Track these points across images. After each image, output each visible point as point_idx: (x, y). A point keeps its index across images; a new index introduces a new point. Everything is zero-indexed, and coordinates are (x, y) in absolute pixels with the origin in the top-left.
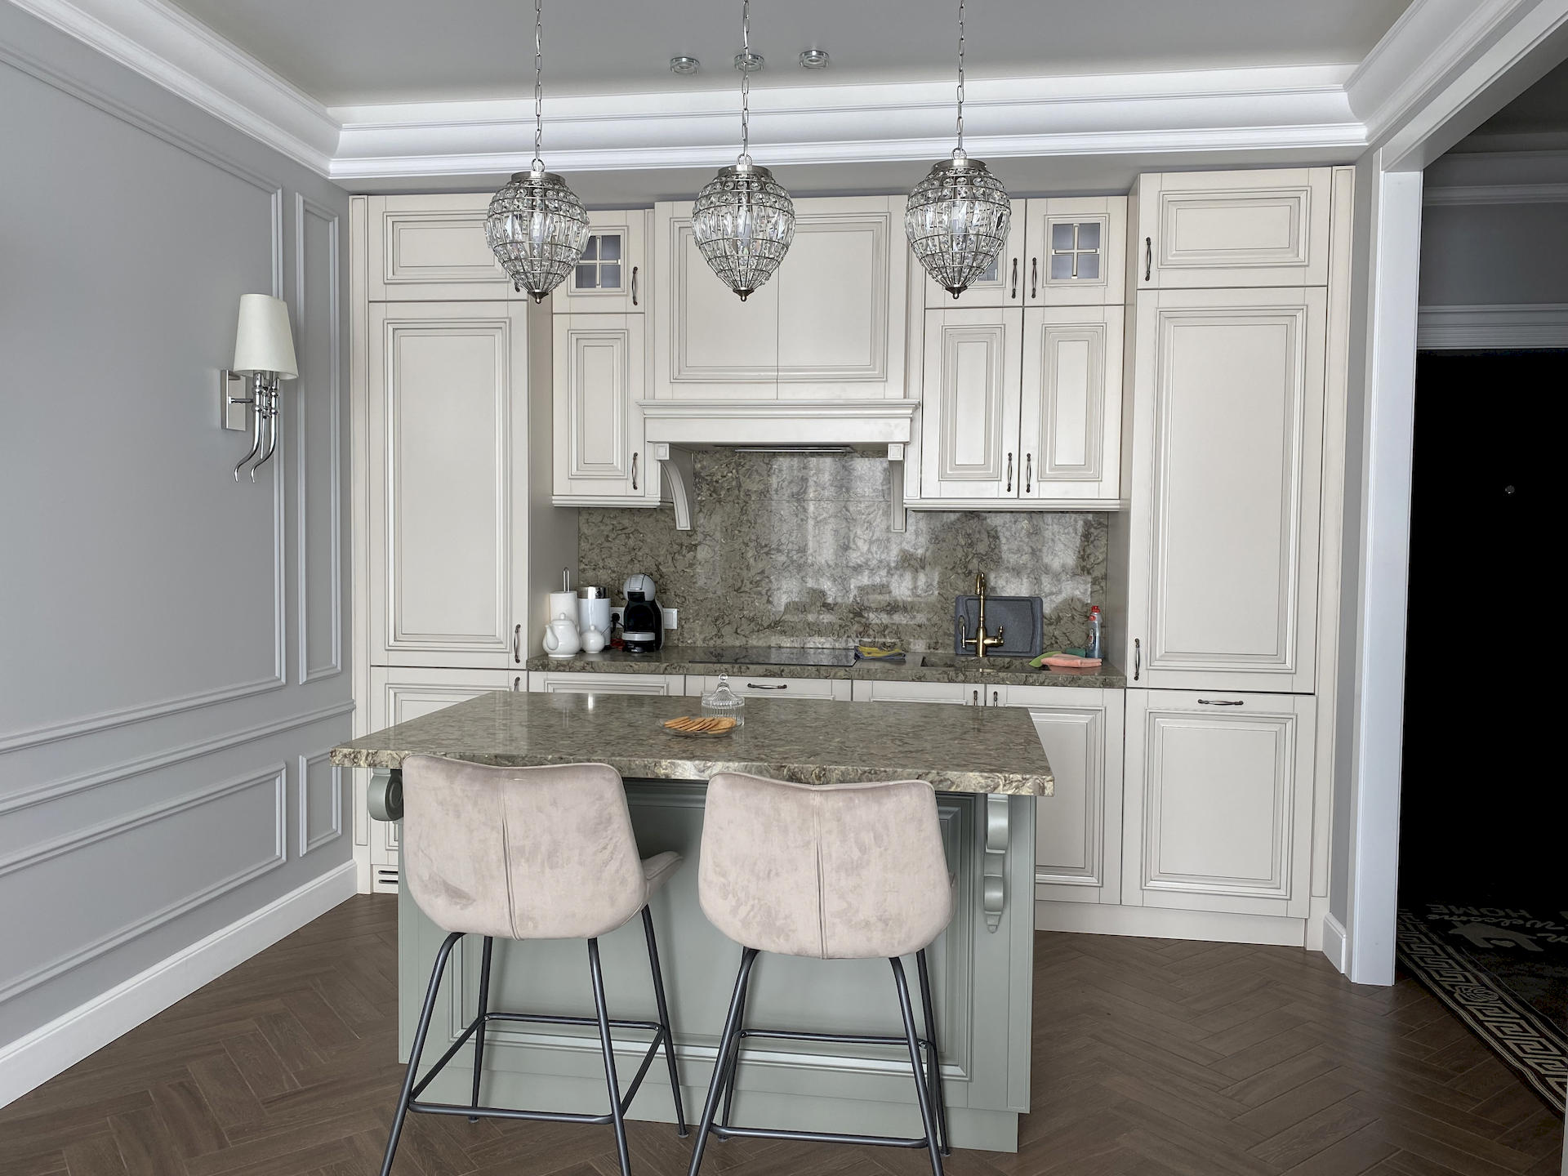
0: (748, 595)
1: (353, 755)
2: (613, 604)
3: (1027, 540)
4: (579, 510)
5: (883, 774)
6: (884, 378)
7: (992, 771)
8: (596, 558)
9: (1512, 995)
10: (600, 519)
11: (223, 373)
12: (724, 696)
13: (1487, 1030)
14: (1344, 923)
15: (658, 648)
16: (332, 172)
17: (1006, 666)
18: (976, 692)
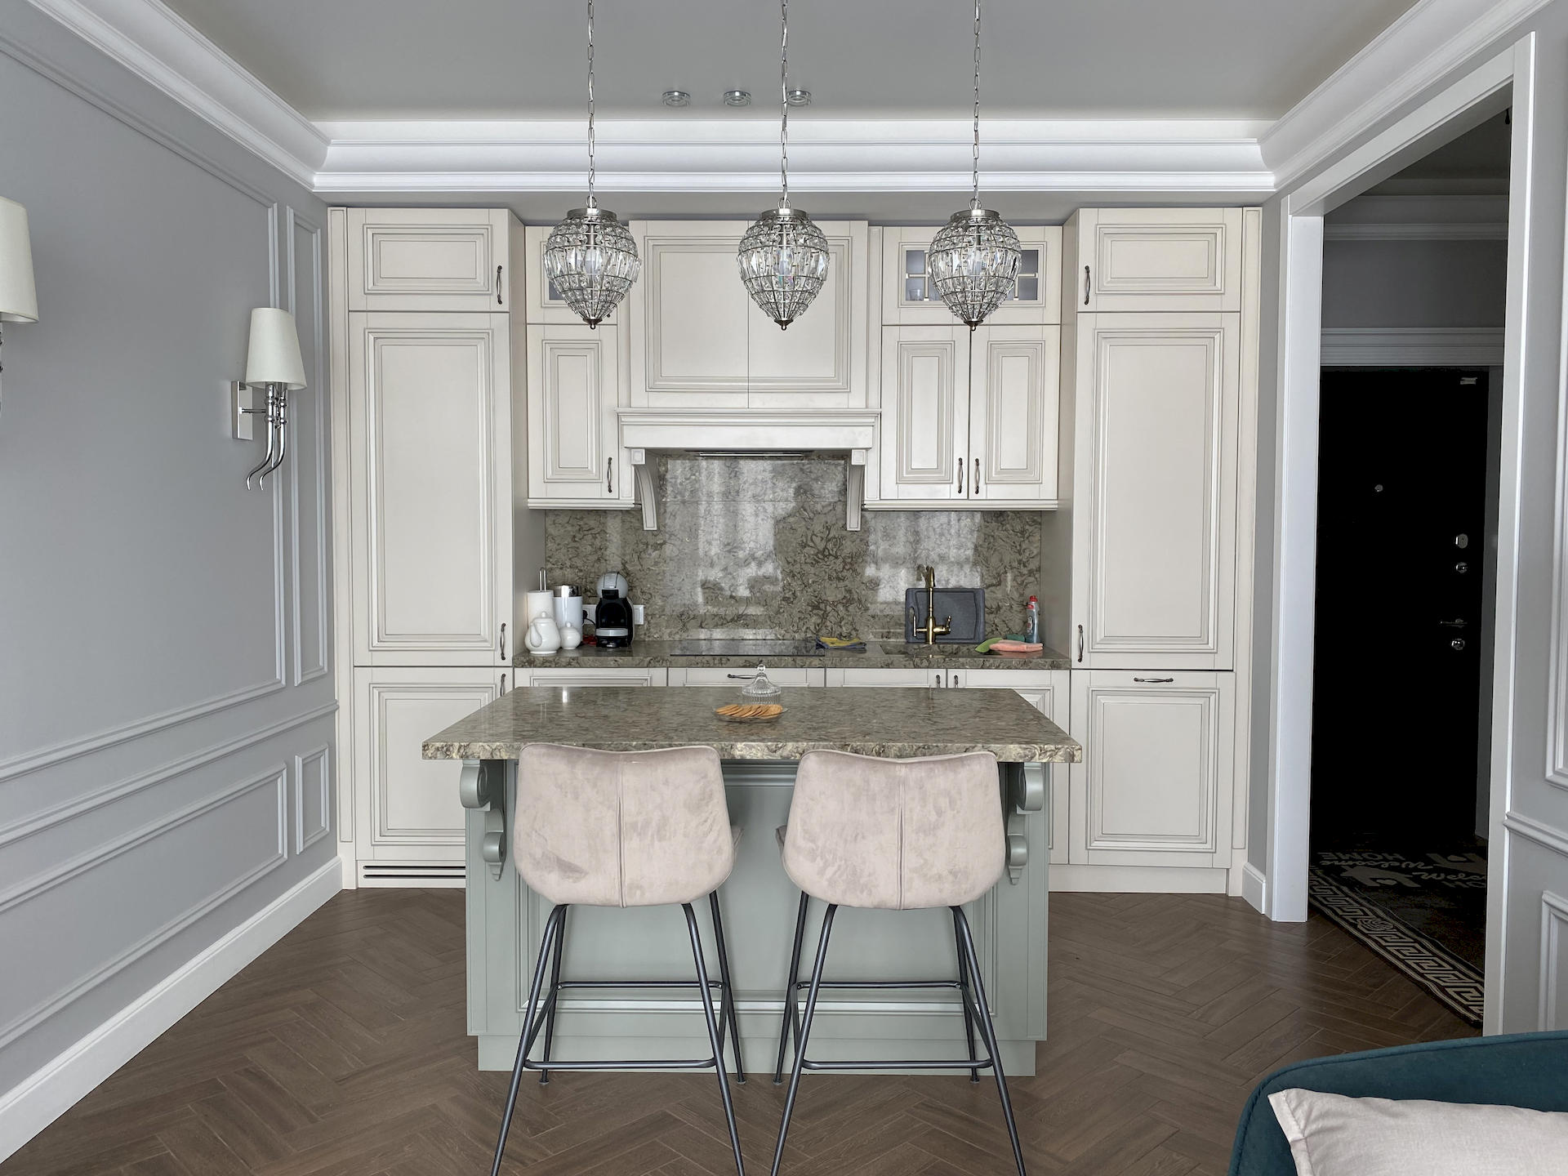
0: (712, 590)
1: (445, 748)
2: (584, 602)
3: (969, 536)
4: (546, 512)
5: (935, 748)
6: (847, 389)
7: (1027, 743)
8: (563, 558)
9: (1405, 925)
10: (567, 519)
11: (233, 383)
12: (763, 685)
13: (1390, 952)
14: (1264, 871)
15: (630, 644)
16: (316, 185)
17: (954, 652)
18: (938, 677)
